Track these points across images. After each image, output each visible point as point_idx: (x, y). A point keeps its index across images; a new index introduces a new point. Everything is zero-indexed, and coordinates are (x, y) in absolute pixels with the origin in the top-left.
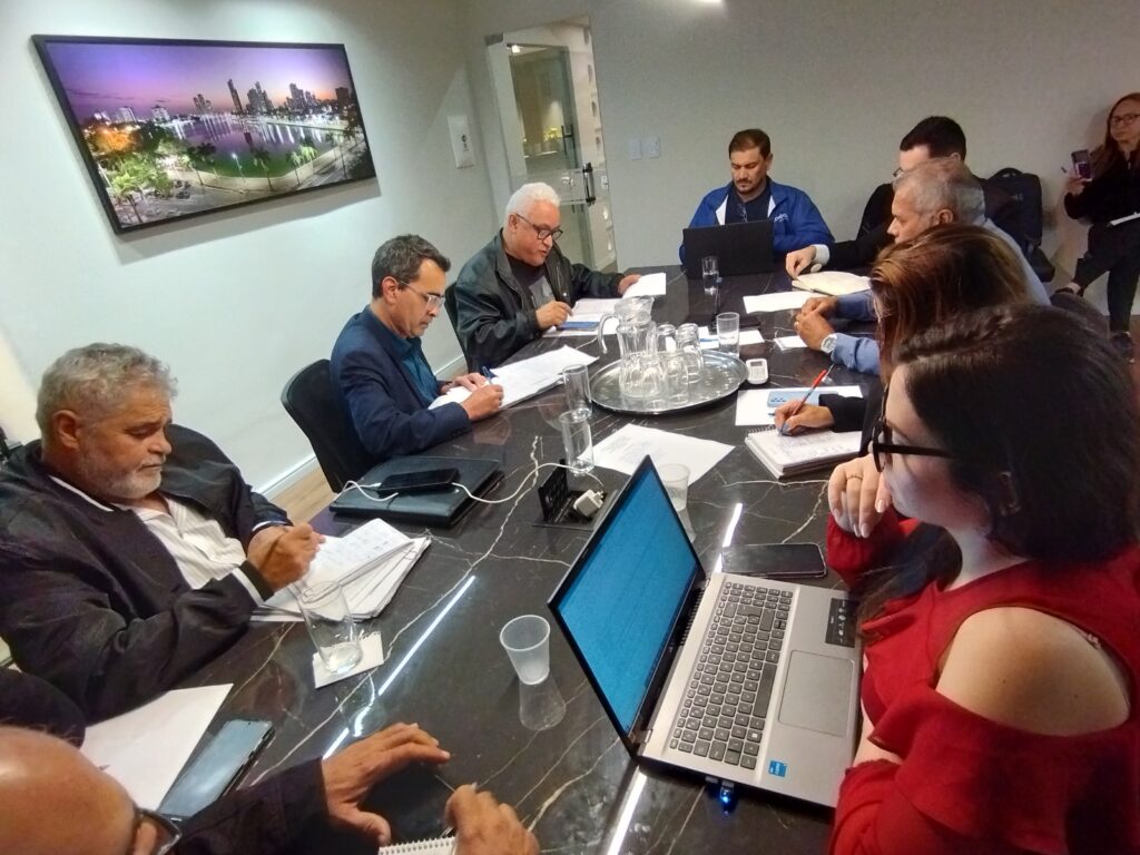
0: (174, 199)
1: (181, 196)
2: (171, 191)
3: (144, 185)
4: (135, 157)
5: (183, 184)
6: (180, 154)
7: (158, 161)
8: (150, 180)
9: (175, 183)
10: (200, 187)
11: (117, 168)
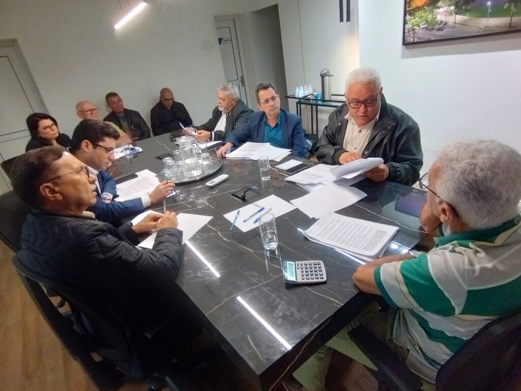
0: (435, 31)
1: (440, 29)
2: (435, 27)
3: (423, 23)
4: (425, 9)
5: (444, 22)
6: (449, 6)
7: (436, 10)
8: (427, 21)
9: (439, 22)
10: (453, 25)
11: (414, 16)
